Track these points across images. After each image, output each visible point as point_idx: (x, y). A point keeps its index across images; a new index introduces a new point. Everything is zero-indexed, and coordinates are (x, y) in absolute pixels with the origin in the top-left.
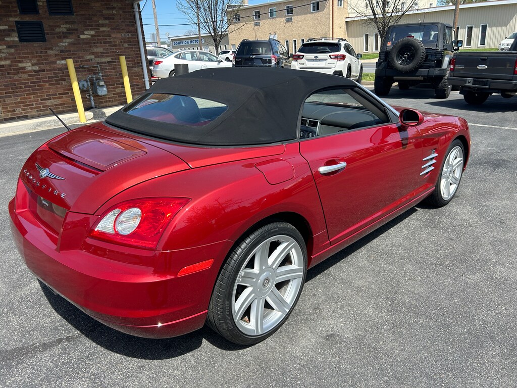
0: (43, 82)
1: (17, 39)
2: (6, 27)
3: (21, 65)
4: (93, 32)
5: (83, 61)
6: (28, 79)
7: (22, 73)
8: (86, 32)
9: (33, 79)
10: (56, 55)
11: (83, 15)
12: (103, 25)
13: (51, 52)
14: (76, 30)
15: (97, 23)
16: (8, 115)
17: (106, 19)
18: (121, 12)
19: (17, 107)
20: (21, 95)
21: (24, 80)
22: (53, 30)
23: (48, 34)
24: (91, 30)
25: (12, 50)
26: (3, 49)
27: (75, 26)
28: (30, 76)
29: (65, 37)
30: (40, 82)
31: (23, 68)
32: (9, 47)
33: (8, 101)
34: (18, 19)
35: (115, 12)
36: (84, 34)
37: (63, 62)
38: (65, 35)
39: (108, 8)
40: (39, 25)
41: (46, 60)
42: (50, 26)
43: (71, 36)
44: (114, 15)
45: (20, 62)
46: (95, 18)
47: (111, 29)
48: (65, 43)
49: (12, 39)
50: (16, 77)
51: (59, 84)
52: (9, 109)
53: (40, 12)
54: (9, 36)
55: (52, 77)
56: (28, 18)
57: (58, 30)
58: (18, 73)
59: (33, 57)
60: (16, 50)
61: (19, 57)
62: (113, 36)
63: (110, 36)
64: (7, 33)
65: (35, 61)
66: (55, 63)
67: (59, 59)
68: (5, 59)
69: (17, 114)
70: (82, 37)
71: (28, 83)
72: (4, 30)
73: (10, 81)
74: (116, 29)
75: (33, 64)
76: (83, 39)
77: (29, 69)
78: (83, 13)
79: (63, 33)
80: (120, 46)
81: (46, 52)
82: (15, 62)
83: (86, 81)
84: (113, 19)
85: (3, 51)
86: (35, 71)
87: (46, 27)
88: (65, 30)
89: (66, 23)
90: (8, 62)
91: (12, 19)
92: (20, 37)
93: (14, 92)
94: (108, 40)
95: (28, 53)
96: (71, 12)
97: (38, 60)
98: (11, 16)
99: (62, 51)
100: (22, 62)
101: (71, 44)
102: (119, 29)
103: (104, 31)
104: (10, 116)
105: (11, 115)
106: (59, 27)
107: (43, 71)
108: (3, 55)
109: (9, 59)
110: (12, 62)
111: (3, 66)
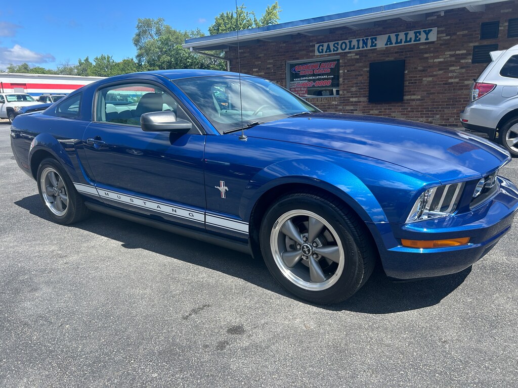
1: (470, 61)
2: (465, 52)
3: (466, 82)
7: (465, 89)
16: (442, 122)
19: (451, 117)
20: (458, 108)
21: (465, 95)
25: (464, 70)
32: (462, 68)
33: (446, 111)
34: (477, 44)
40: (495, 48)
45: (466, 80)
49: (466, 61)
50: (459, 92)
52: (445, 117)
53: (500, 35)
54: (465, 58)
56: (486, 42)
58: (462, 89)
60: (467, 70)
61: (467, 76)
64: (463, 56)
68: (456, 78)
69: (450, 122)
72: (462, 54)
73: (453, 96)
82: (463, 80)
85: (456, 71)
90: (457, 80)
91: (472, 45)
92: (473, 59)
93: (453, 104)
98: (472, 42)
104: (444, 123)
105: (445, 122)
108: (455, 74)
109: (458, 77)
110: (460, 80)
111: (452, 83)
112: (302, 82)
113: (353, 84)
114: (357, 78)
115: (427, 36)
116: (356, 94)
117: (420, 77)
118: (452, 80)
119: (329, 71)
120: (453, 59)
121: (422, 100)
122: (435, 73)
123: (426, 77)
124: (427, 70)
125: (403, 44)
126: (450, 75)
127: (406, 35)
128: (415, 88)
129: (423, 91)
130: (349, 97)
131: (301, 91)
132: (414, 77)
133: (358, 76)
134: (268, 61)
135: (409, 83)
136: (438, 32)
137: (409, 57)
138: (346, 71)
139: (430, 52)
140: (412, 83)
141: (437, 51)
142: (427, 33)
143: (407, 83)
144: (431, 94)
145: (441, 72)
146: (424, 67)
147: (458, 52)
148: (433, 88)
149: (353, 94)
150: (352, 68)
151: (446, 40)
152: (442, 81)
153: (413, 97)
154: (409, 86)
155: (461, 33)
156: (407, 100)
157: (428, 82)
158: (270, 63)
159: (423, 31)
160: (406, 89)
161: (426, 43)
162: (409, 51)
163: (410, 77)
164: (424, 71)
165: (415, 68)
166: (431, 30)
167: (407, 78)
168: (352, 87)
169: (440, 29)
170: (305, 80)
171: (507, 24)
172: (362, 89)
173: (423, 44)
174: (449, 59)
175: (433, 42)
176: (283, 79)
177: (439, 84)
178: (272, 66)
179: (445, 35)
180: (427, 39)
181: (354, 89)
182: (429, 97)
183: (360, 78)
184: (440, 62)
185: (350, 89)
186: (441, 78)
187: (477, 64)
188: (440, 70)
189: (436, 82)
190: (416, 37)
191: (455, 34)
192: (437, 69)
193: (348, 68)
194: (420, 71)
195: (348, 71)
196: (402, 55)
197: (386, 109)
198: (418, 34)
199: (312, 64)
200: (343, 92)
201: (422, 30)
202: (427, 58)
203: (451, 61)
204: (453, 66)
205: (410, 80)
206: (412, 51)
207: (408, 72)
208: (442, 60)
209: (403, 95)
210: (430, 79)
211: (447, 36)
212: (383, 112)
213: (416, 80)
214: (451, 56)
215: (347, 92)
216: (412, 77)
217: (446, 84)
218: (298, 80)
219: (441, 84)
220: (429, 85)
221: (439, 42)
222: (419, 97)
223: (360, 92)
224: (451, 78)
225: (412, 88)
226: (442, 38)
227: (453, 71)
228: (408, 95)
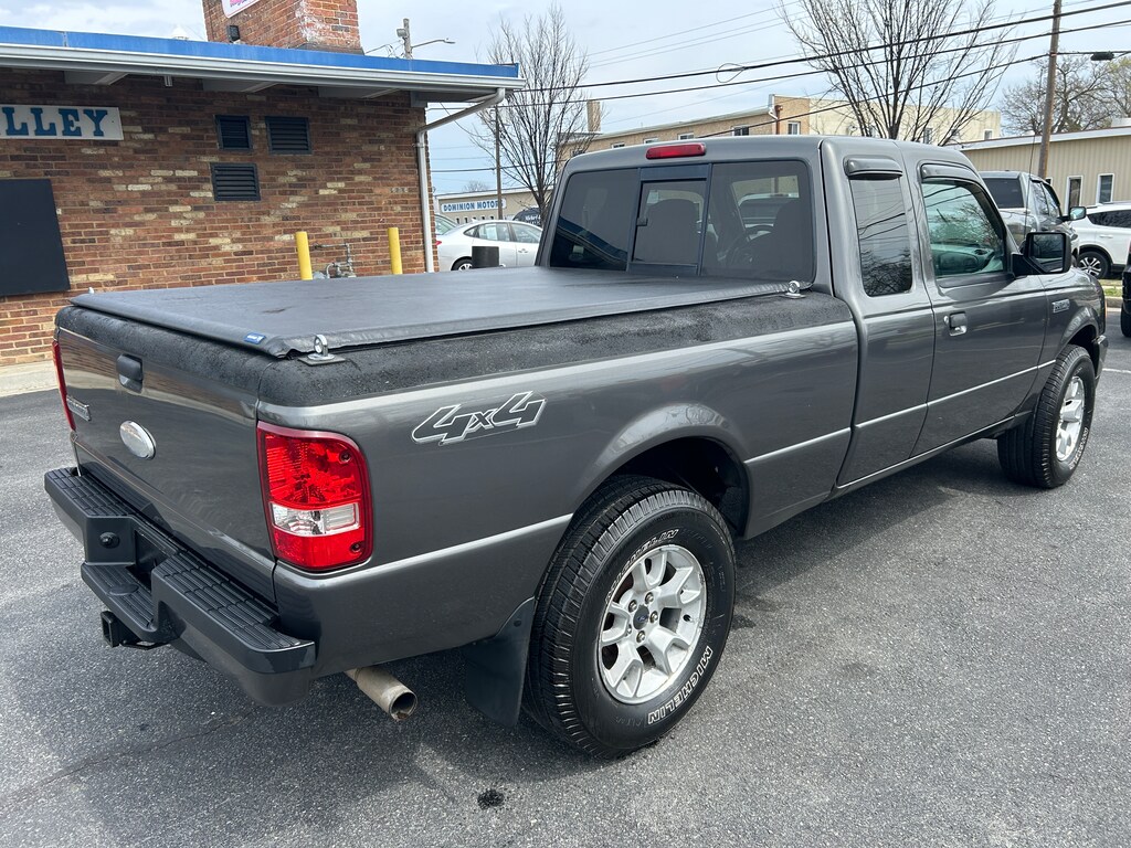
0: (249, 272)
1: (210, 195)
2: (195, 173)
3: (213, 241)
4: (341, 185)
5: (321, 236)
6: (223, 268)
7: (214, 255)
8: (329, 185)
9: (231, 267)
10: (274, 225)
11: (327, 153)
12: (360, 172)
13: (266, 219)
14: (314, 180)
15: (351, 168)
17: (365, 160)
18: (393, 149)
21: (215, 269)
22: (274, 180)
23: (264, 186)
24: (339, 180)
25: (201, 215)
26: (186, 212)
27: (312, 173)
28: (227, 261)
29: (293, 193)
30: (243, 273)
31: (216, 248)
32: (196, 209)
34: (215, 159)
35: (382, 148)
36: (326, 188)
37: (287, 237)
38: (293, 190)
39: (371, 142)
40: (252, 171)
41: (257, 233)
42: (268, 173)
43: (304, 191)
44: (380, 154)
45: (212, 235)
46: (348, 160)
47: (375, 178)
48: (292, 204)
49: (203, 194)
50: (204, 263)
51: (275, 277)
53: (255, 147)
54: (197, 188)
55: (264, 265)
56: (233, 159)
57: (282, 180)
58: (207, 256)
59: (235, 228)
60: (207, 215)
61: (212, 228)
62: (377, 191)
63: (371, 191)
64: (195, 184)
65: (238, 234)
66: (272, 239)
67: (279, 233)
68: (188, 230)
70: (322, 192)
71: (221, 275)
72: (190, 179)
73: (192, 270)
74: (381, 178)
75: (234, 241)
76: (324, 196)
77: (227, 249)
78: (327, 149)
79: (291, 185)
80: (387, 210)
81: (257, 220)
82: (205, 235)
83: (325, 273)
84: (379, 160)
85: (185, 215)
86: (236, 254)
87: (262, 175)
88: (294, 180)
89: (297, 167)
90: (192, 236)
91: (205, 159)
92: (215, 192)
94: (367, 199)
95: (227, 221)
96: (306, 148)
97: (244, 234)
98: (204, 154)
99: (286, 218)
100: (216, 236)
101: (302, 205)
102: (388, 178)
103: (361, 183)
106: (284, 174)
107: (251, 253)
108: (184, 223)
109: (194, 230)
110: (198, 236)
111: (182, 243)
115: (97, 126)
117: (99, 226)
118: (182, 236)
120: (173, 187)
121: (119, 283)
122: (137, 218)
123: (116, 226)
124: (115, 211)
125: (32, 136)
126: (174, 223)
127: (37, 114)
128: (95, 255)
129: (117, 261)
132: (86, 226)
135: (74, 242)
136: (125, 121)
137: (59, 173)
139: (115, 167)
140: (83, 241)
141: (131, 166)
142: (97, 118)
143: (67, 242)
144: (139, 267)
145: (151, 217)
147: (179, 173)
148: (140, 253)
151: (146, 142)
152: (160, 238)
153: (94, 277)
154: (74, 249)
155: (178, 130)
156: (79, 286)
157: (125, 238)
159: (85, 112)
160: (70, 257)
161: (96, 143)
162: (53, 158)
163: (71, 226)
164: (106, 211)
165: (83, 204)
166: (105, 113)
167: (65, 227)
169: (127, 113)
171: (263, 125)
173: (88, 143)
174: (163, 187)
175: (115, 143)
177: (153, 245)
179: (139, 129)
180: (98, 132)
182: (135, 275)
184: (143, 193)
186: (156, 230)
187: (224, 203)
188: (148, 211)
189: (145, 239)
190: (68, 124)
191: (163, 130)
192: (141, 208)
194: (97, 211)
196: (35, 166)
197: (18, 314)
198: (71, 118)
201: (80, 109)
202: (108, 180)
203: (169, 193)
204: (176, 203)
205: (73, 234)
206: (63, 158)
207: (64, 211)
208: (147, 187)
209: (66, 274)
210: (129, 232)
211: (146, 131)
212: (10, 322)
213: (92, 233)
214: (168, 180)
216: (77, 226)
217: (170, 244)
219: (158, 245)
220: (130, 246)
221: (129, 144)
222: (111, 277)
224: (179, 230)
225: (86, 255)
226: (135, 136)
227: (179, 216)
228: (80, 272)
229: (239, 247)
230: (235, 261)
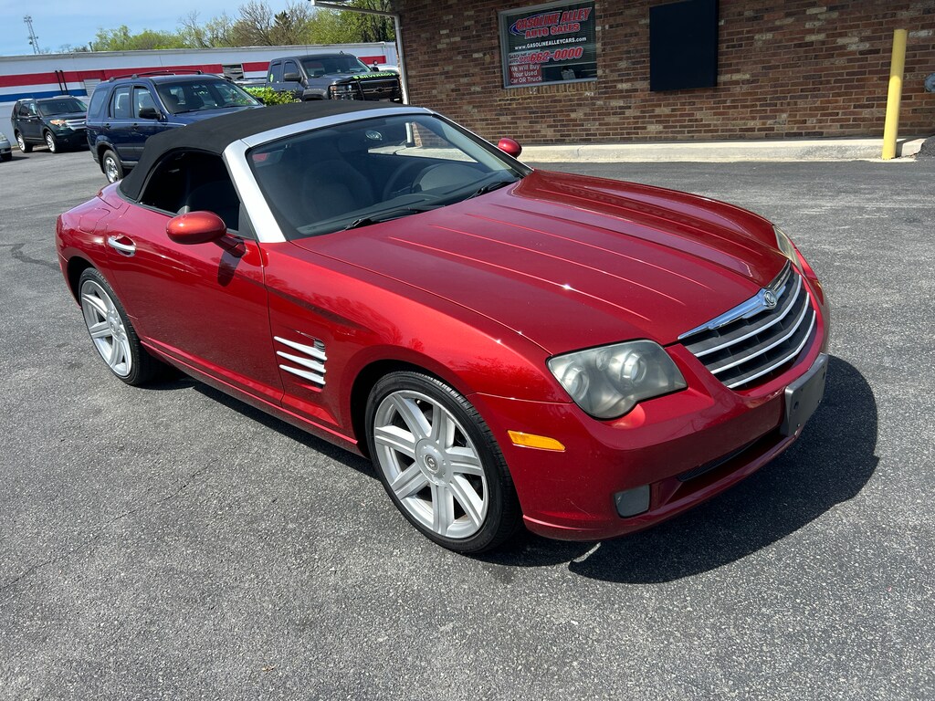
0: (870, 72)
3: (841, 41)
6: (844, 68)
7: (839, 55)
9: (853, 67)
16: (793, 128)
19: (811, 116)
20: (824, 96)
21: (838, 68)
25: (835, 15)
26: (821, 13)
28: (850, 61)
30: (864, 73)
31: (843, 47)
32: (831, 9)
33: (801, 103)
41: (888, 30)
45: (841, 35)
50: (826, 63)
52: (798, 118)
58: (832, 56)
59: (866, 26)
60: (841, 14)
61: (843, 27)
65: (868, 33)
67: (915, 29)
68: (819, 31)
69: (807, 128)
71: (842, 74)
73: (815, 70)
75: (862, 40)
77: (853, 48)
81: (894, 15)
82: (834, 35)
85: (819, 16)
86: (862, 53)
90: (821, 37)
93: (814, 89)
95: (859, 19)
97: (874, 31)
100: (845, 35)
104: (795, 130)
105: (798, 128)
107: (877, 51)
108: (817, 24)
109: (825, 30)
110: (828, 36)
111: (812, 43)
112: (529, 52)
113: (621, 53)
114: (628, 41)
116: (628, 74)
117: (748, 32)
118: (813, 38)
119: (577, 28)
121: (752, 82)
122: (778, 23)
123: (760, 31)
124: (762, 18)
126: (808, 25)
128: (740, 57)
129: (755, 63)
130: (615, 81)
131: (529, 70)
132: (739, 33)
133: (631, 35)
134: (466, 13)
135: (728, 47)
138: (607, 27)
140: (734, 46)
143: (723, 48)
144: (770, 68)
145: (790, 20)
146: (757, 11)
148: (774, 55)
149: (623, 75)
150: (619, 20)
152: (792, 40)
153: (736, 77)
154: (726, 53)
156: (725, 83)
157: (764, 42)
158: (469, 18)
160: (723, 60)
163: (729, 34)
164: (755, 18)
165: (740, 14)
167: (724, 35)
168: (620, 59)
170: (536, 48)
172: (638, 63)
176: (494, 48)
177: (786, 47)
178: (473, 22)
181: (623, 64)
182: (766, 75)
183: (634, 41)
185: (616, 65)
186: (791, 33)
188: (788, 15)
189: (781, 42)
192: (782, 13)
193: (611, 20)
194: (749, 19)
195: (611, 27)
197: (683, 104)
199: (547, 15)
200: (604, 72)
205: (728, 41)
207: (726, 22)
209: (716, 74)
210: (769, 36)
212: (679, 110)
213: (741, 39)
215: (612, 71)
216: (732, 34)
217: (800, 46)
218: (523, 50)
219: (789, 47)
220: (767, 49)
222: (747, 76)
223: (634, 69)
224: (811, 31)
225: (733, 58)
227: (814, 18)
228: (727, 73)
229: (867, 46)
230: (858, 60)
